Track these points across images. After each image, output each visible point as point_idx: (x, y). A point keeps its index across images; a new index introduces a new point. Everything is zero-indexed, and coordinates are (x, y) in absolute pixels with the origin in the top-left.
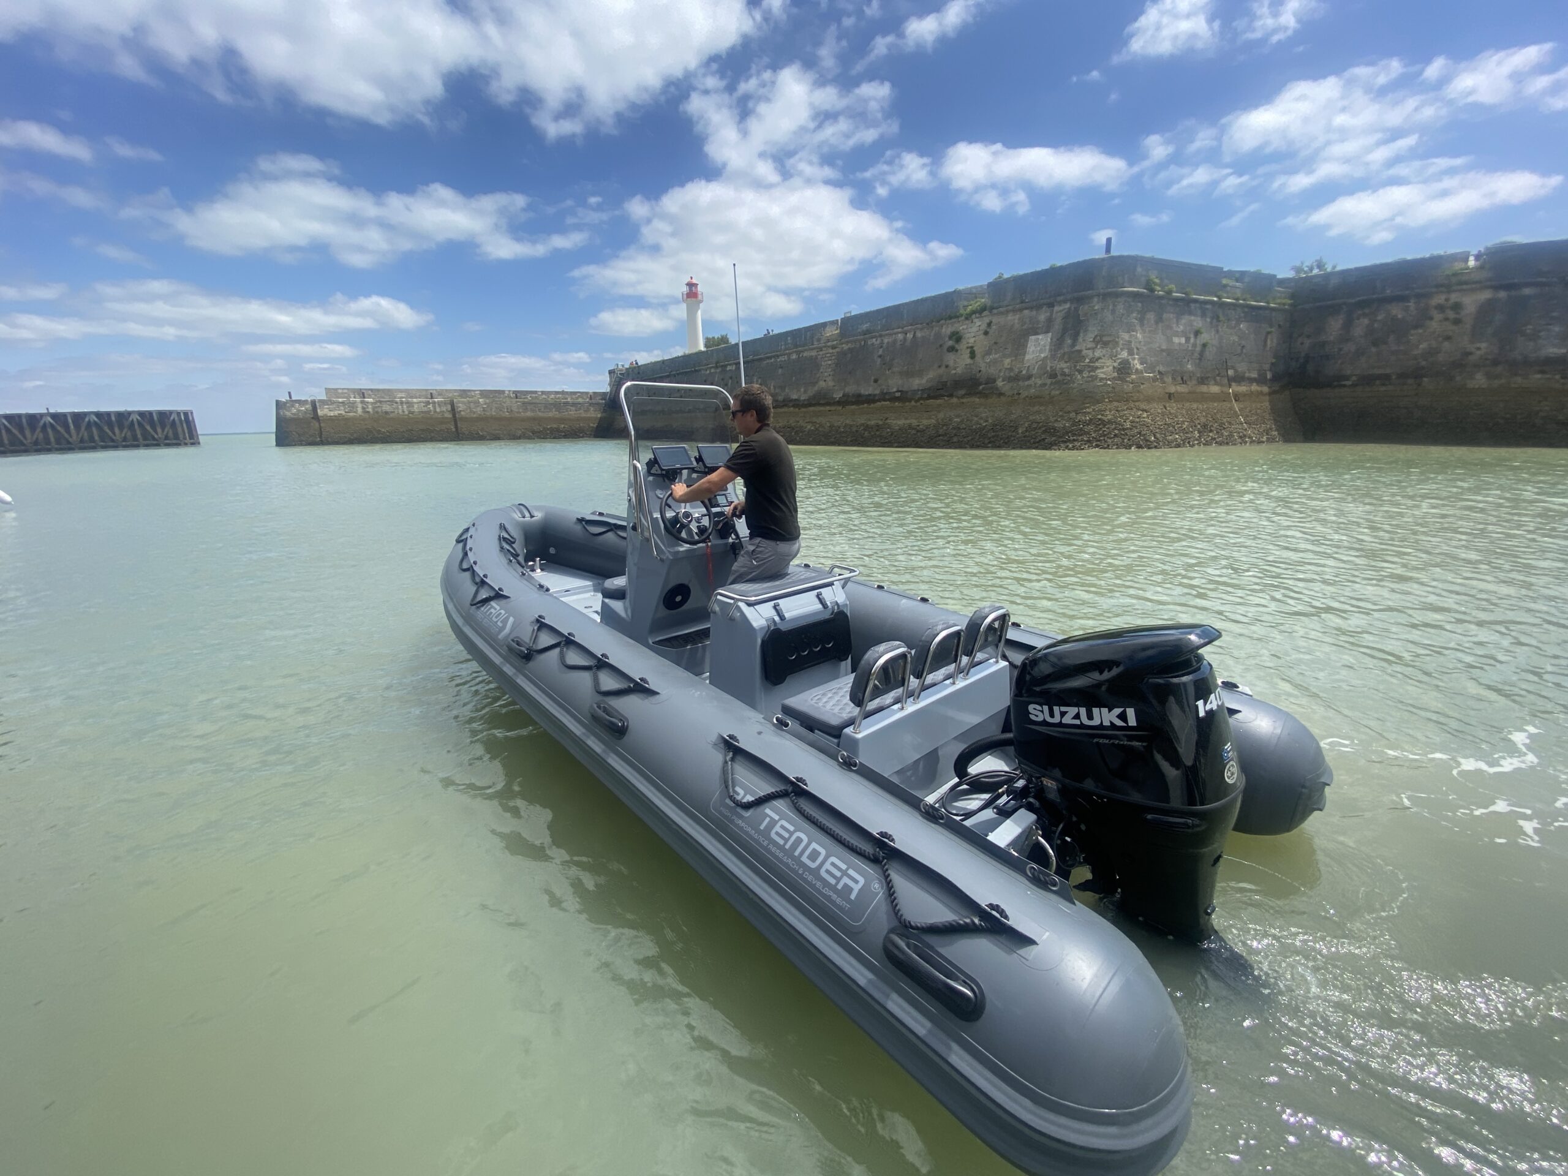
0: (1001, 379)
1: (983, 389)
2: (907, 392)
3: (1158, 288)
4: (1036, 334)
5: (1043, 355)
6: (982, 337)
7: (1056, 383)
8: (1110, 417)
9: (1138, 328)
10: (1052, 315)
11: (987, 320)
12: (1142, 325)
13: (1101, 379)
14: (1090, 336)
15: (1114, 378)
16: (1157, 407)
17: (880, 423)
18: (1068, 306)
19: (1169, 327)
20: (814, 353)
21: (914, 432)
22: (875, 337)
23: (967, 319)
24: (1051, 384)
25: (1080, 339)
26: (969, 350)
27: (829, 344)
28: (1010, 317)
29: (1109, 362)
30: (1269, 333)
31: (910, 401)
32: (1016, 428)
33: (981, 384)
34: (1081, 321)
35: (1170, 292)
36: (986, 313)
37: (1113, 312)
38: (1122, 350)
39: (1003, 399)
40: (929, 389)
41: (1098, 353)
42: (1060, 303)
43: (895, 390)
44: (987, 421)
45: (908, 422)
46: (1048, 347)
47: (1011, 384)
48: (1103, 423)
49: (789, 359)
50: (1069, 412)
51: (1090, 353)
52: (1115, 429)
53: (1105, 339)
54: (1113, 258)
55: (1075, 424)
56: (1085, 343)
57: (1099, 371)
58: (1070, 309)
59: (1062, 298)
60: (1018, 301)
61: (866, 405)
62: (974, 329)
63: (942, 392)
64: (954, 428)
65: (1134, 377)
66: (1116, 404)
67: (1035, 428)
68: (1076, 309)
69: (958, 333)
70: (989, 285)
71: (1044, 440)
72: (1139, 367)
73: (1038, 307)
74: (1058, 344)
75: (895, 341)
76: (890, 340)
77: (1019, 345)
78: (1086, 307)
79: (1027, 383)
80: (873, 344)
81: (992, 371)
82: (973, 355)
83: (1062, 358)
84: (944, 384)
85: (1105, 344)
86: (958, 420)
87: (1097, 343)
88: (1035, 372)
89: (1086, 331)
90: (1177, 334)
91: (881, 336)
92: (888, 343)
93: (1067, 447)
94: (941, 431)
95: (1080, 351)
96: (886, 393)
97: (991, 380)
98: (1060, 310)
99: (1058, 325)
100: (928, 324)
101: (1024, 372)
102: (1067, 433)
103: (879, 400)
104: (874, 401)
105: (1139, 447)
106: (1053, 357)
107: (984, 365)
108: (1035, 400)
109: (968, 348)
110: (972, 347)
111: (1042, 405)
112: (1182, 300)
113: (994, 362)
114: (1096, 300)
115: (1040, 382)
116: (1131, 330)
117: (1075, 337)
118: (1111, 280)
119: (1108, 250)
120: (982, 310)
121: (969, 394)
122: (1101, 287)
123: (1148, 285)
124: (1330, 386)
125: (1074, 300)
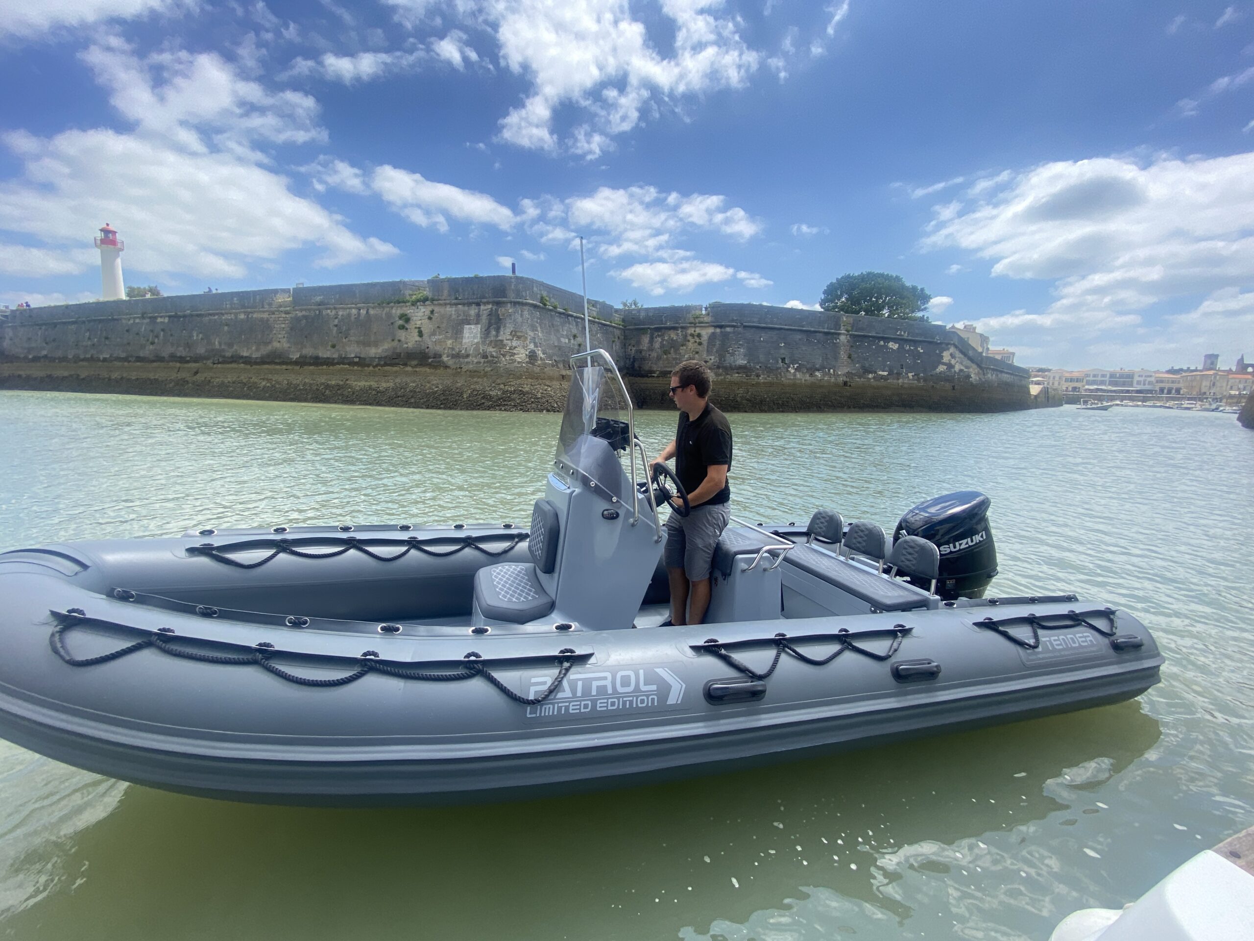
0: (445, 356)
1: (432, 361)
2: (364, 359)
3: (548, 303)
4: (469, 324)
5: (476, 341)
6: (427, 321)
7: (488, 362)
8: (527, 389)
9: (539, 329)
10: (479, 311)
11: (430, 308)
12: (541, 328)
13: (519, 363)
14: (508, 331)
15: (527, 362)
16: (556, 384)
17: (341, 383)
18: (490, 306)
19: (558, 331)
20: (265, 316)
21: (374, 392)
22: (329, 309)
23: (413, 305)
24: (484, 362)
25: (502, 333)
26: (417, 330)
27: (282, 309)
28: (448, 309)
29: (522, 351)
30: (613, 341)
31: (368, 366)
32: (462, 394)
33: (429, 358)
34: (500, 319)
35: (555, 307)
36: (427, 303)
37: (522, 316)
38: (530, 343)
39: (448, 370)
40: (386, 357)
41: (514, 343)
42: (485, 304)
43: (353, 356)
44: (437, 387)
45: (369, 384)
46: (479, 335)
47: (454, 360)
48: (522, 393)
49: (236, 318)
50: (499, 384)
51: (509, 342)
52: (531, 398)
53: (519, 334)
54: (517, 278)
55: (504, 392)
56: (505, 335)
57: (516, 356)
58: (492, 308)
59: (485, 300)
60: (453, 298)
61: (325, 367)
62: (420, 314)
63: (397, 361)
64: (411, 391)
65: (539, 362)
66: (530, 380)
67: (476, 395)
68: (497, 310)
69: (406, 315)
70: (429, 281)
71: (483, 403)
72: (542, 356)
73: (469, 304)
74: (486, 333)
75: (349, 315)
76: (345, 313)
77: (457, 332)
78: (503, 310)
79: (466, 360)
80: (328, 314)
81: (438, 348)
82: (421, 334)
83: (490, 344)
84: (399, 355)
85: (519, 338)
86: (414, 385)
87: (514, 336)
88: (471, 352)
89: (505, 326)
90: (562, 336)
91: (335, 308)
92: (342, 315)
93: (500, 410)
94: (399, 393)
95: (502, 341)
96: (345, 358)
97: (438, 356)
98: (485, 309)
99: (484, 318)
100: (379, 304)
101: (463, 352)
102: (499, 399)
103: (338, 363)
104: (333, 364)
105: (548, 411)
106: (484, 343)
107: (432, 343)
108: (473, 373)
109: (416, 328)
110: (419, 328)
111: (479, 377)
112: (563, 314)
113: (439, 342)
114: (509, 305)
115: (476, 361)
116: (534, 329)
117: (498, 330)
118: (518, 293)
119: (514, 271)
120: (425, 300)
121: (421, 365)
122: (512, 297)
123: (542, 300)
124: (647, 376)
125: (494, 303)
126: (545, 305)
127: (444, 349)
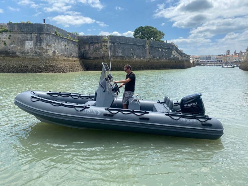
0: (18, 53)
1: (12, 55)
4: (28, 41)
5: (31, 47)
6: (8, 39)
10: (32, 36)
11: (9, 34)
12: (56, 42)
13: (50, 55)
14: (45, 44)
15: (53, 55)
18: (37, 35)
19: (61, 44)
24: (36, 55)
28: (17, 35)
29: (51, 51)
30: (76, 47)
32: (28, 67)
33: (11, 53)
34: (41, 40)
37: (49, 38)
38: (53, 48)
39: (20, 58)
41: (48, 48)
42: (34, 34)
44: (16, 65)
46: (32, 45)
47: (22, 54)
48: (53, 66)
51: (45, 48)
52: (56, 68)
54: (46, 25)
55: (46, 66)
56: (44, 45)
57: (48, 53)
59: (34, 32)
60: (20, 31)
62: (4, 36)
64: (4, 66)
65: (57, 55)
66: (54, 61)
67: (34, 67)
68: (39, 36)
70: (7, 24)
72: (57, 52)
73: (27, 34)
74: (35, 44)
77: (22, 43)
78: (42, 36)
79: (27, 54)
81: (14, 50)
82: (5, 44)
83: (38, 48)
85: (49, 46)
86: (4, 64)
87: (47, 46)
88: (30, 51)
89: (43, 42)
93: (45, 72)
95: (43, 47)
97: (14, 53)
98: (34, 35)
99: (34, 39)
101: (26, 51)
102: (44, 69)
106: (35, 48)
107: (11, 48)
108: (31, 59)
109: (3, 42)
110: (4, 42)
111: (34, 61)
112: (62, 37)
113: (15, 47)
114: (44, 34)
115: (32, 55)
116: (54, 43)
117: (41, 43)
118: (48, 30)
119: (44, 22)
120: (6, 31)
121: (6, 56)
122: (45, 31)
123: (55, 33)
124: (89, 59)
125: (38, 33)
126: (57, 34)
127: (17, 50)
